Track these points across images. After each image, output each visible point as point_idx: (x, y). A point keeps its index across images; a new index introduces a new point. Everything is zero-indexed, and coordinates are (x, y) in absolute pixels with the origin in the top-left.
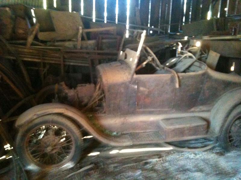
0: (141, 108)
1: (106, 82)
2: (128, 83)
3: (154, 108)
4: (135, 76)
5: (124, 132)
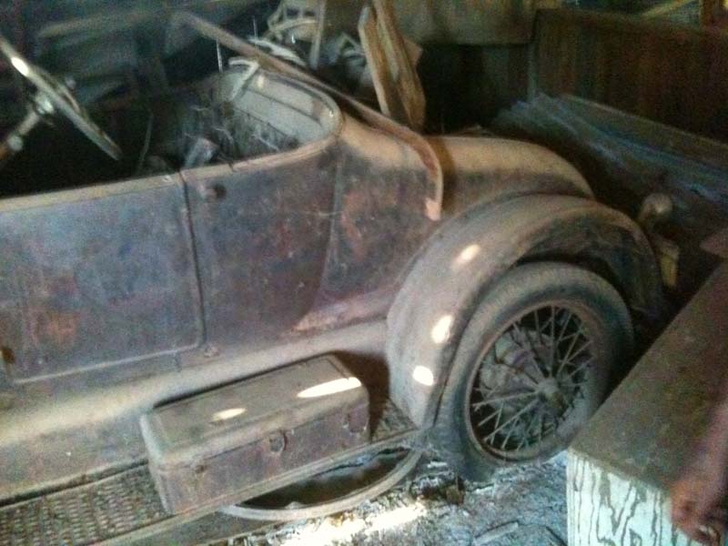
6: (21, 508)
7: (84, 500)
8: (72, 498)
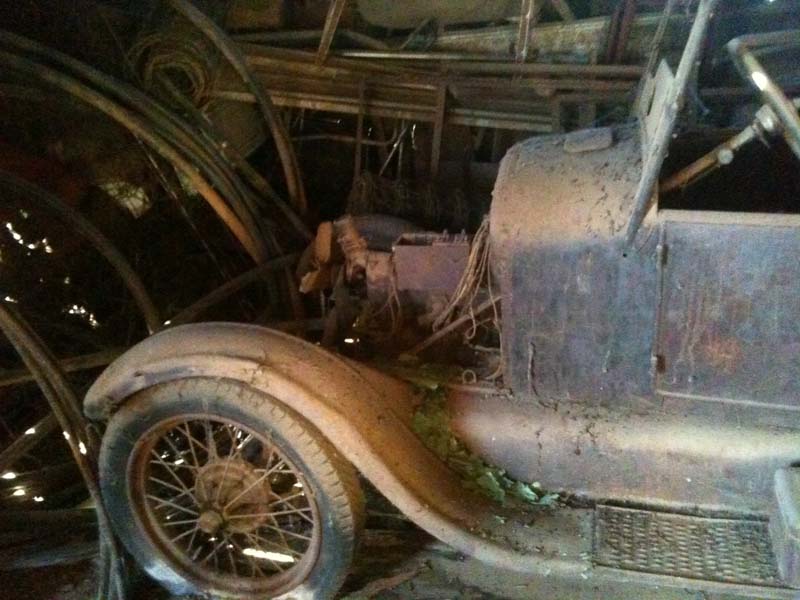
0: (681, 386)
1: (504, 237)
2: (612, 252)
3: (754, 397)
4: (655, 217)
5: (580, 493)
6: (632, 514)
7: (693, 532)
8: (682, 526)
